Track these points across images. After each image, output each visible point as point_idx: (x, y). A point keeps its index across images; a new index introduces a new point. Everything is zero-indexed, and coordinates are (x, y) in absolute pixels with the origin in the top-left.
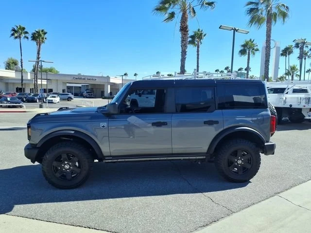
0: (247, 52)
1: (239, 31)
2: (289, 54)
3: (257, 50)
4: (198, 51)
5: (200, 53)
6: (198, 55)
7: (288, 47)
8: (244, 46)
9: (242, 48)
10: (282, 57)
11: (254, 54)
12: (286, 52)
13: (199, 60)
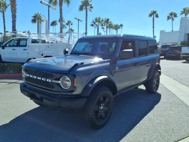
0: (37, 21)
1: (51, 7)
2: (55, 25)
3: (43, 21)
4: (4, 16)
5: (5, 18)
6: (4, 19)
7: (54, 21)
8: (34, 17)
9: (33, 18)
10: (51, 26)
11: (41, 23)
12: (54, 24)
13: (5, 23)
